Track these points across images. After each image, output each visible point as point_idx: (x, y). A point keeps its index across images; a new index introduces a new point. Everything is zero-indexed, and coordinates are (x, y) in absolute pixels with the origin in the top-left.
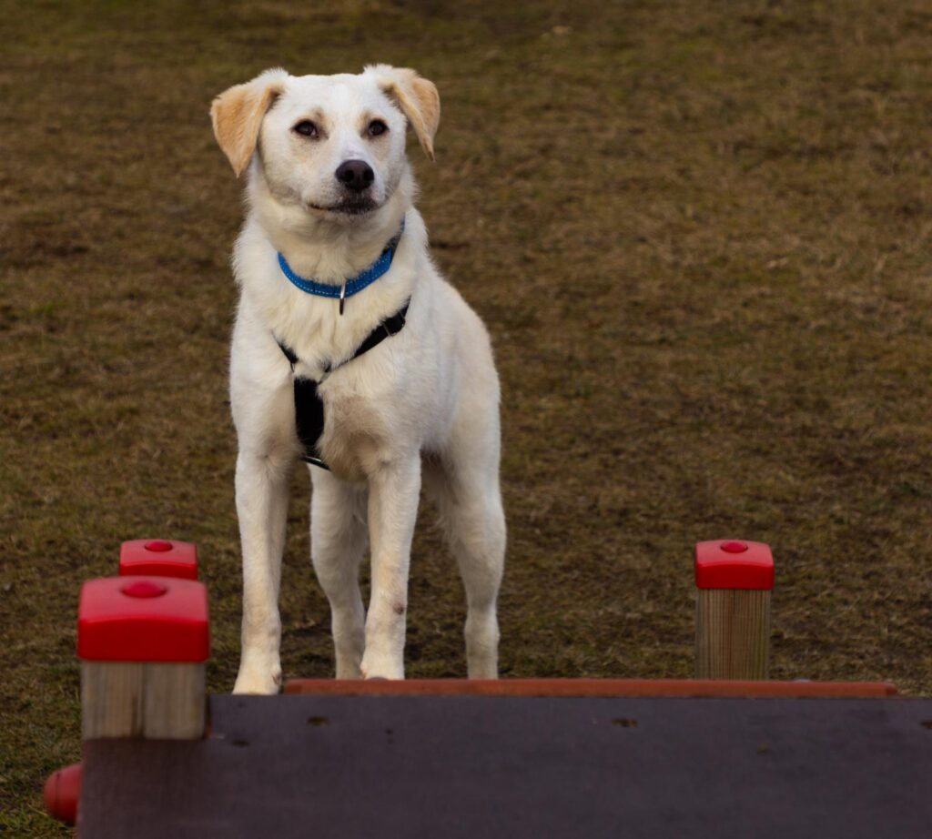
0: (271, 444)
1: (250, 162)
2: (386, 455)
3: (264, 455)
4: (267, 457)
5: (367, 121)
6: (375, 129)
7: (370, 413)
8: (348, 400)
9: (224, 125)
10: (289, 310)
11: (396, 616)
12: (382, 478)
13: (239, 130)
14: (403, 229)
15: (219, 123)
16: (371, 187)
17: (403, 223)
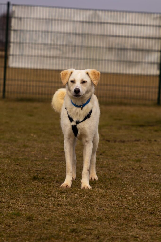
0: (70, 136)
1: (66, 84)
2: (87, 139)
3: (69, 138)
4: (69, 139)
5: (82, 81)
6: (83, 82)
7: (86, 130)
8: (82, 128)
9: (63, 77)
10: (72, 110)
11: (88, 171)
12: (86, 144)
13: (65, 78)
14: (91, 97)
15: (62, 76)
16: (79, 93)
17: (91, 96)
